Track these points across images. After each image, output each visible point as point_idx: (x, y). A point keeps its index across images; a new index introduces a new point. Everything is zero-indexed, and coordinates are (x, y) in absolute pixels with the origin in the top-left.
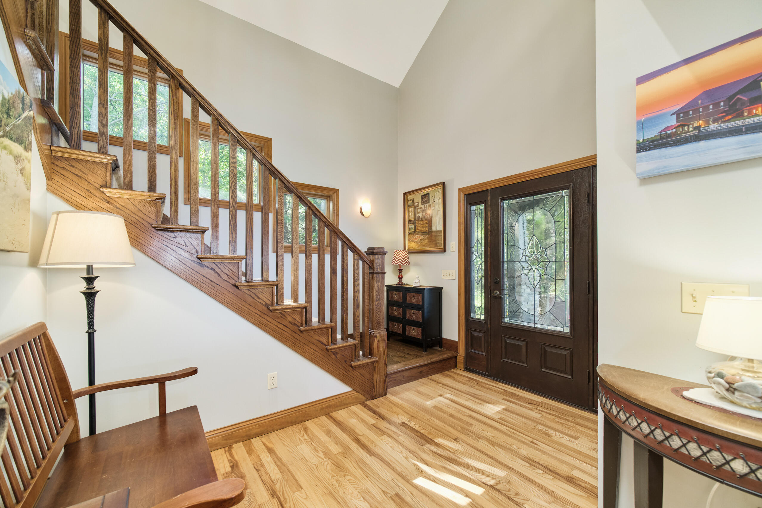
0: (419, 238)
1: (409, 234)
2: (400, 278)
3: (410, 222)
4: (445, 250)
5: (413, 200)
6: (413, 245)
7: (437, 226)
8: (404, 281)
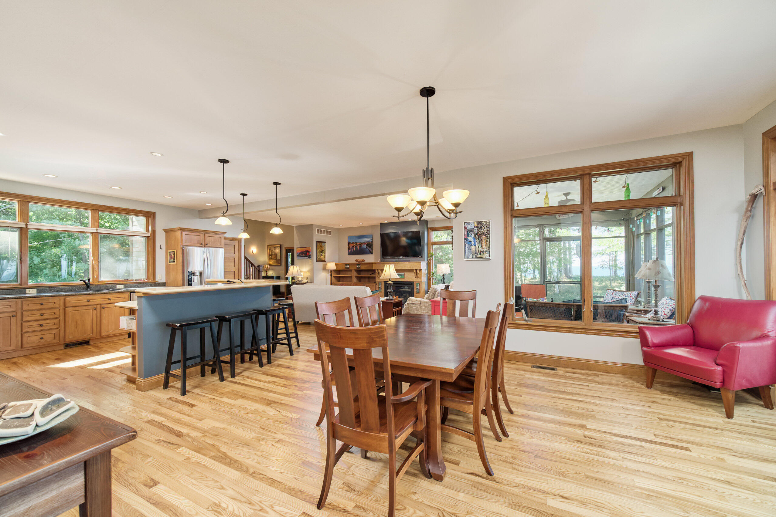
0: (273, 261)
1: (269, 259)
2: (267, 274)
3: (270, 255)
4: (281, 265)
5: (271, 248)
6: (271, 263)
7: (279, 258)
8: (268, 275)
